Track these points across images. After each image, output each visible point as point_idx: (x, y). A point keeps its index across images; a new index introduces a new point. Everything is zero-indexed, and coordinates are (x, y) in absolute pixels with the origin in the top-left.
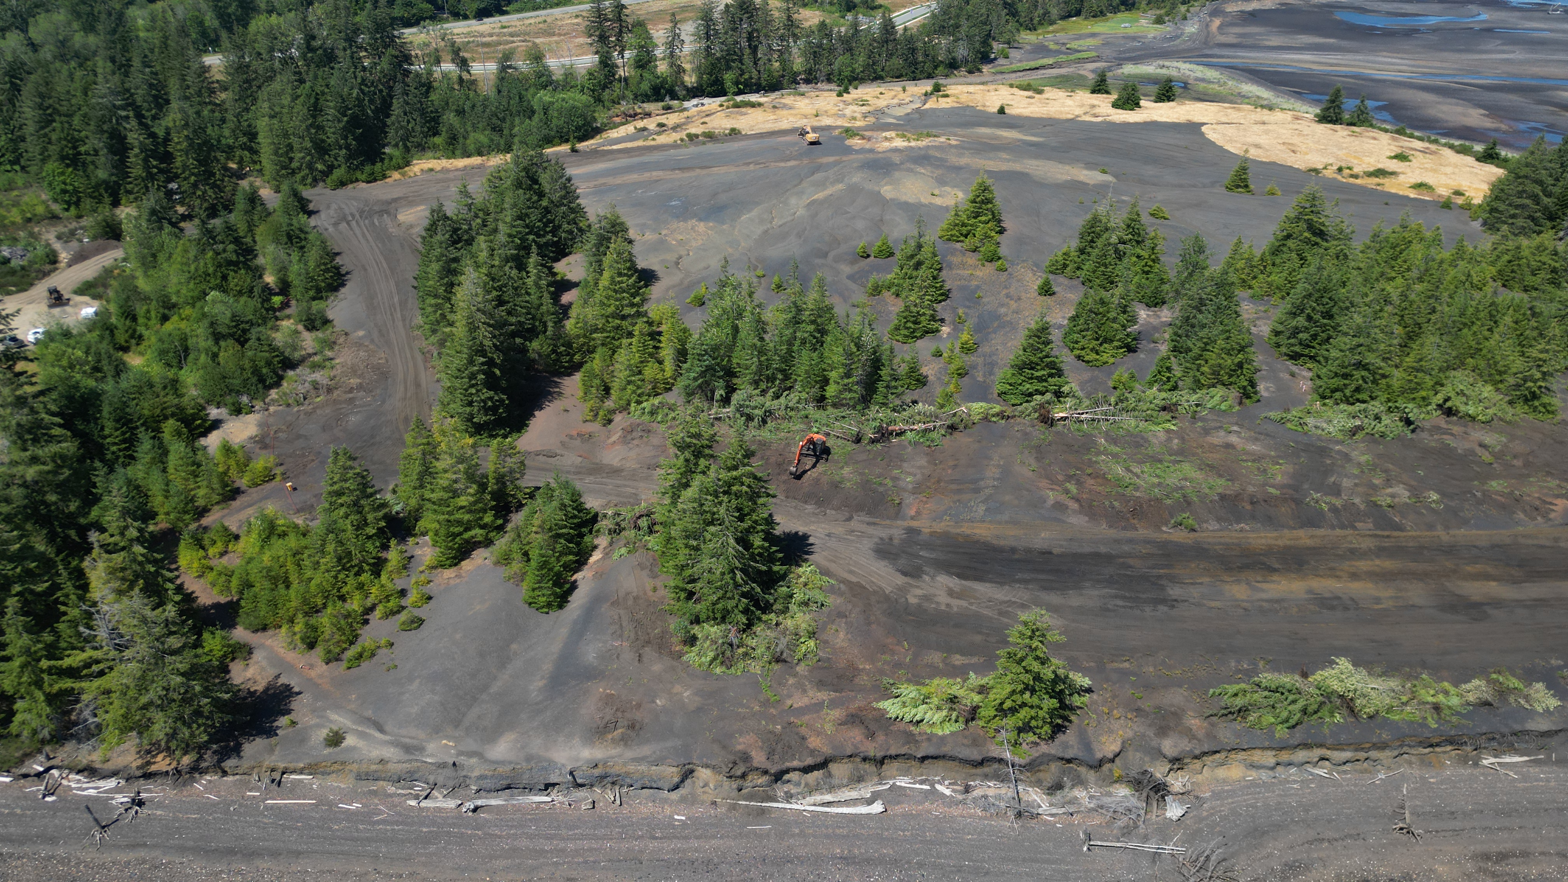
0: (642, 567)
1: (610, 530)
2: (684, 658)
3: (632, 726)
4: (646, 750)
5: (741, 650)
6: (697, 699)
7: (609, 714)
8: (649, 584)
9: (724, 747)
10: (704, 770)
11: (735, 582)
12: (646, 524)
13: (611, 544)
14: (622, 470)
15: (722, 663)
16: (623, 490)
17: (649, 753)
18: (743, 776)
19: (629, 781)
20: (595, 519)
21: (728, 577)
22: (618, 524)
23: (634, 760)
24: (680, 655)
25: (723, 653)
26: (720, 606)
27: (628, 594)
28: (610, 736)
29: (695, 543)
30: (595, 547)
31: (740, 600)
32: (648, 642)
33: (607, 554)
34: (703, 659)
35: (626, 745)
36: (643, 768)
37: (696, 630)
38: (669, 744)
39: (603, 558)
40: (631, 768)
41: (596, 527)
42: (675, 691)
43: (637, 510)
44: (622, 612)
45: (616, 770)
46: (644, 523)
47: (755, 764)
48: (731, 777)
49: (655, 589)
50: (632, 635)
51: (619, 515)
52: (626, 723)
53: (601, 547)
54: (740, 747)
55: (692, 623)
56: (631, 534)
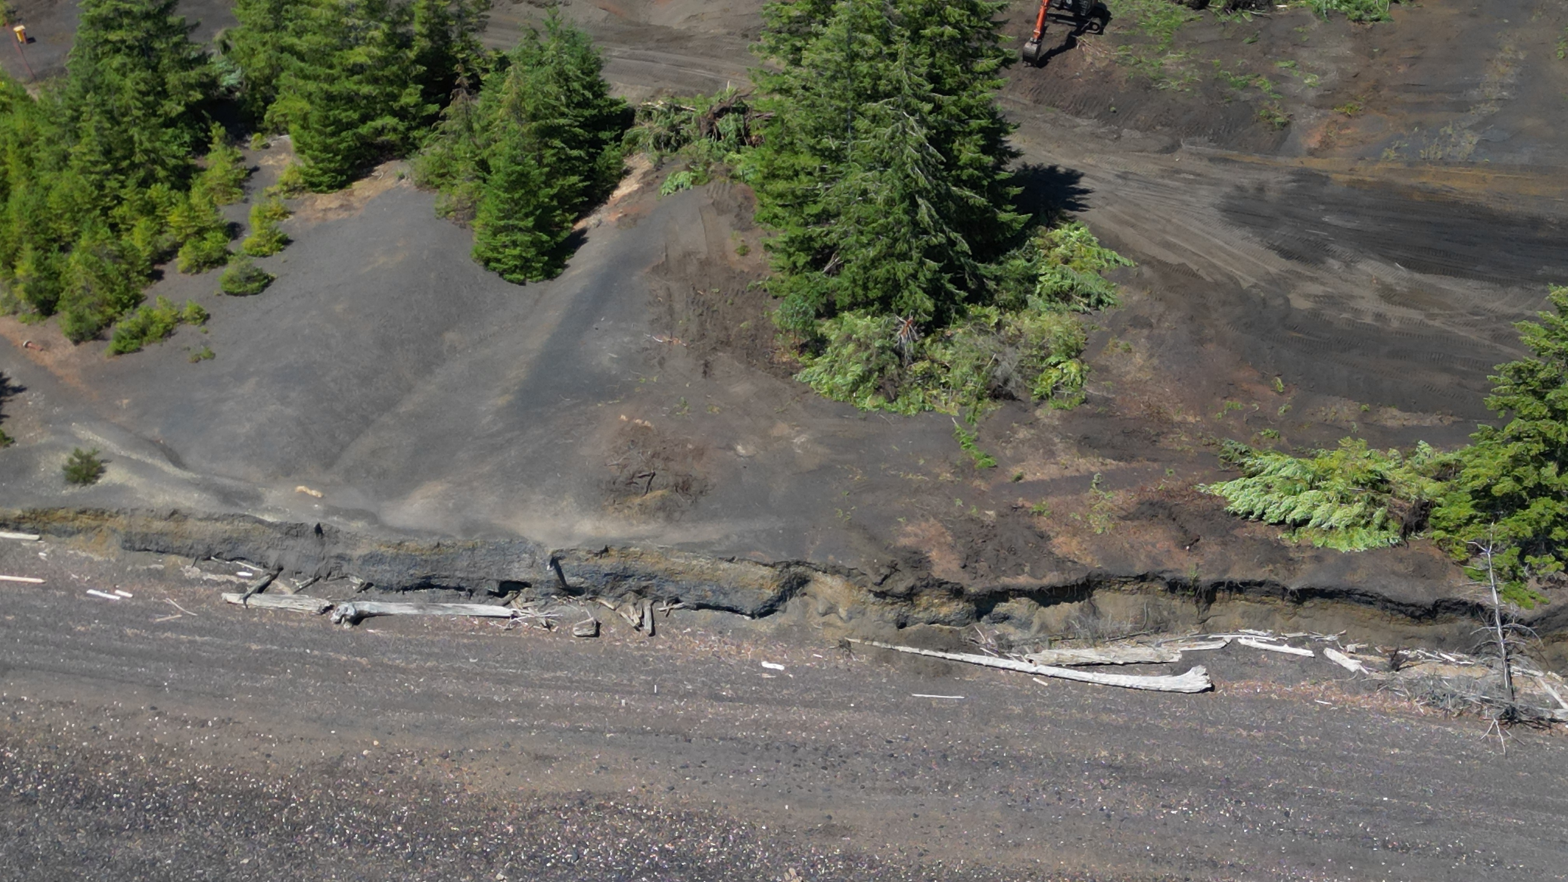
0: (719, 208)
1: (657, 139)
2: (799, 377)
3: (683, 487)
4: (710, 532)
5: (919, 367)
6: (820, 449)
7: (637, 460)
8: (733, 241)
9: (873, 539)
10: (828, 579)
11: (915, 223)
12: (732, 126)
13: (659, 165)
14: (690, 38)
15: (878, 390)
16: (690, 72)
17: (715, 537)
18: (910, 596)
19: (671, 588)
20: (627, 118)
21: (898, 211)
22: (674, 128)
23: (683, 547)
24: (791, 370)
25: (882, 370)
26: (880, 272)
27: (687, 254)
28: (638, 501)
29: (833, 144)
30: (627, 172)
31: (921, 263)
32: (726, 343)
33: (649, 183)
34: (839, 379)
35: (669, 518)
36: (702, 562)
37: (826, 327)
38: (758, 525)
39: (641, 191)
40: (678, 562)
41: (629, 133)
42: (775, 432)
43: (715, 103)
44: (674, 286)
45: (647, 564)
46: (728, 124)
47: (937, 572)
48: (882, 595)
49: (744, 252)
50: (694, 328)
51: (678, 110)
52: (671, 480)
53: (637, 173)
54: (904, 541)
55: (819, 315)
56: (702, 145)
